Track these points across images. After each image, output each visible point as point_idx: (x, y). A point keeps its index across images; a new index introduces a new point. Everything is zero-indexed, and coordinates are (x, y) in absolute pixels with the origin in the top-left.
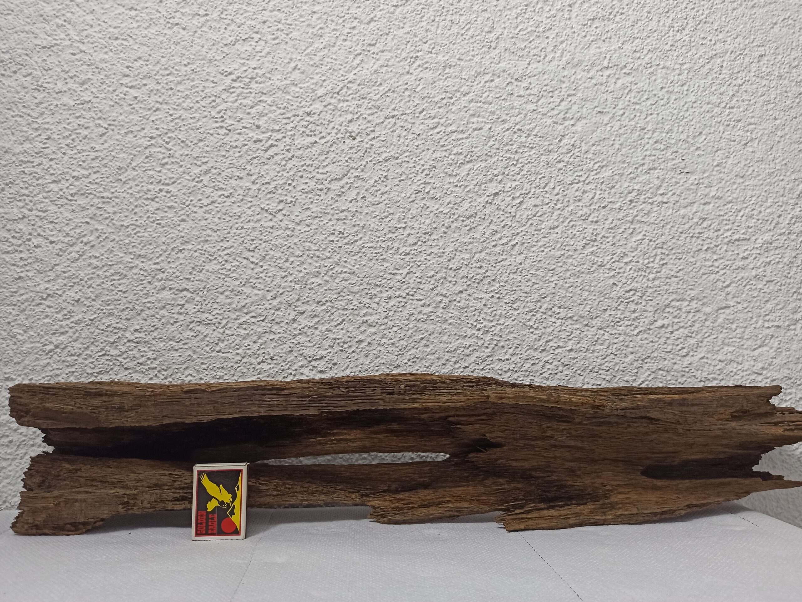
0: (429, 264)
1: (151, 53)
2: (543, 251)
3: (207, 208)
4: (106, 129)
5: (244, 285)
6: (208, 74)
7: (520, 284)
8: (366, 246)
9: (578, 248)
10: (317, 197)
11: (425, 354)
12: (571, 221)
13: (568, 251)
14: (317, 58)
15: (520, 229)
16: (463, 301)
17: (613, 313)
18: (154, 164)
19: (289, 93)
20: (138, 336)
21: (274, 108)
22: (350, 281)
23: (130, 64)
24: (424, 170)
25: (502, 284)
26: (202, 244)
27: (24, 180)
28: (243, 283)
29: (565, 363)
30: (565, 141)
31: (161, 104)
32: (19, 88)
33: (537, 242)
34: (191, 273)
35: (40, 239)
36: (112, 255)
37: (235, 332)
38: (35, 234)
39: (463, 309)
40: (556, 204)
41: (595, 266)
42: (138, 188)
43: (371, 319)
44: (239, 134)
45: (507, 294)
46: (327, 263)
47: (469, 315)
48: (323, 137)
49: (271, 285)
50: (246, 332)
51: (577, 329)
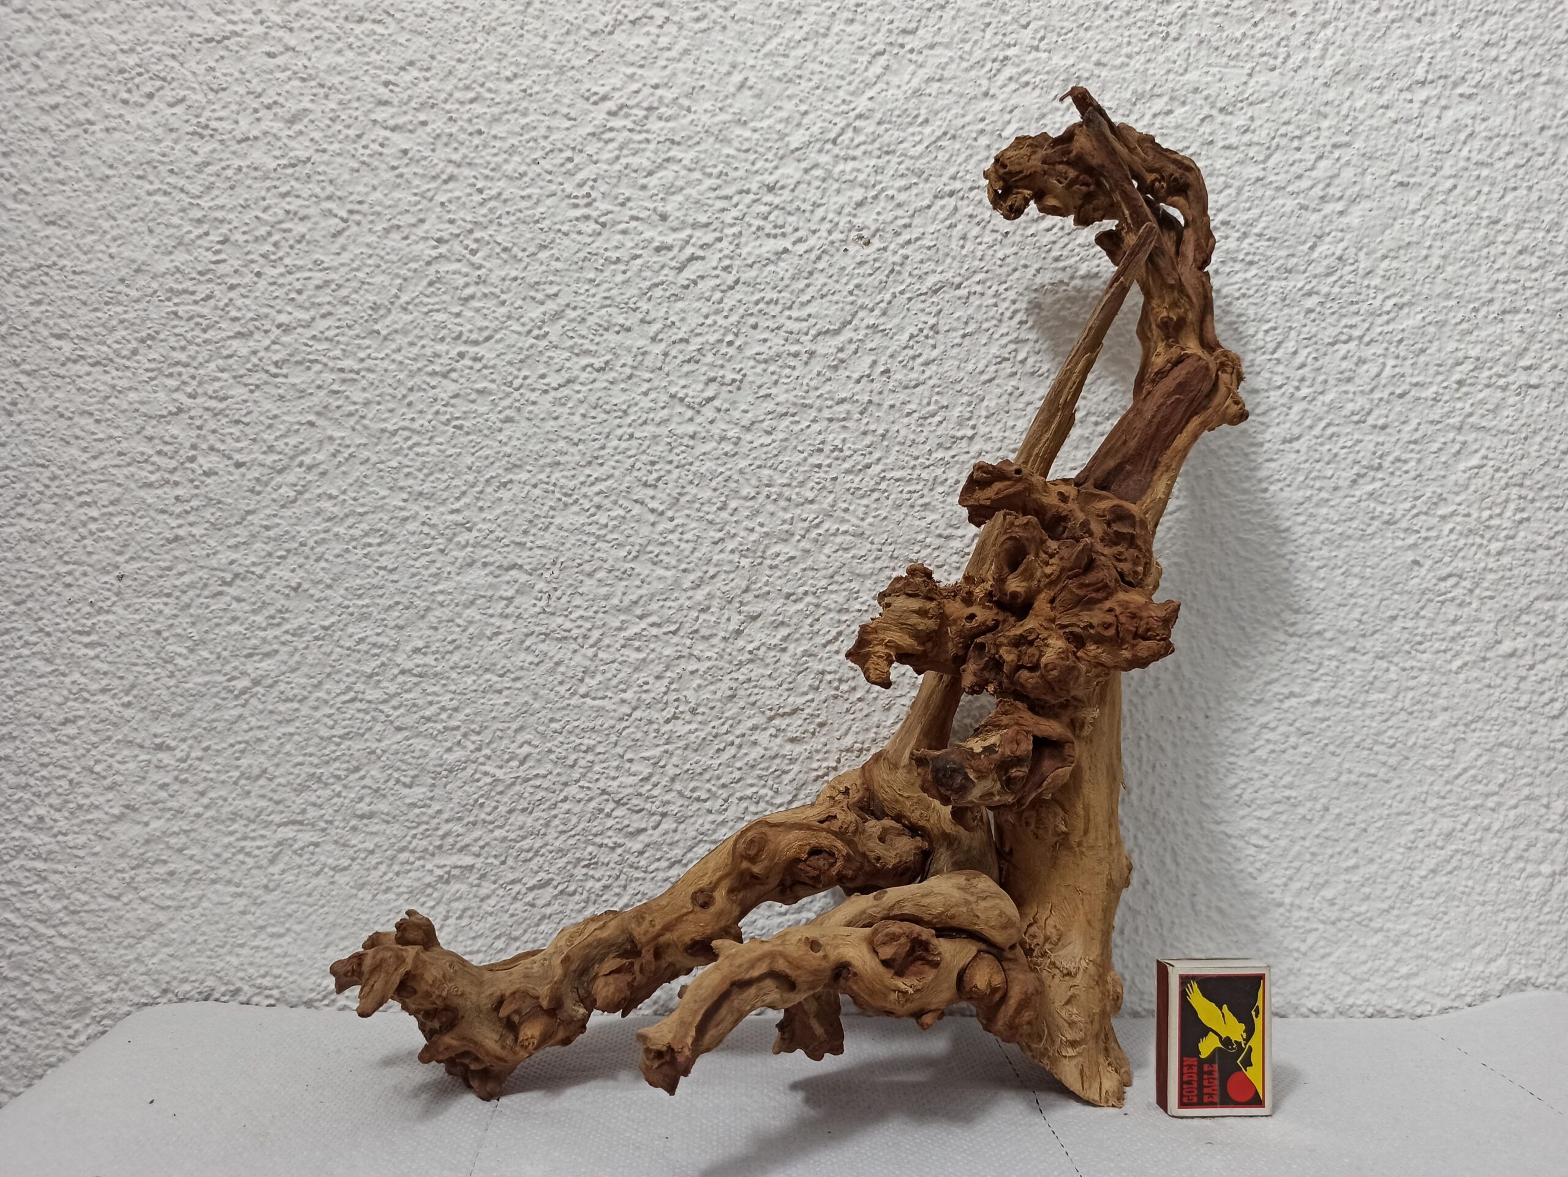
1: (436, 51)
3: (558, 394)
4: (345, 221)
6: (557, 99)
10: (787, 371)
12: (1329, 425)
13: (1320, 489)
14: (790, 63)
17: (1410, 624)
18: (446, 298)
19: (727, 141)
21: (697, 175)
22: (853, 552)
23: (392, 78)
24: (1015, 312)
27: (177, 331)
30: (1322, 249)
31: (459, 166)
32: (159, 132)
34: (525, 532)
35: (214, 458)
38: (204, 446)
40: (1298, 389)
41: (1376, 523)
42: (415, 350)
44: (624, 232)
46: (809, 512)
48: (800, 240)
49: (693, 558)
50: (641, 656)
51: (1331, 658)
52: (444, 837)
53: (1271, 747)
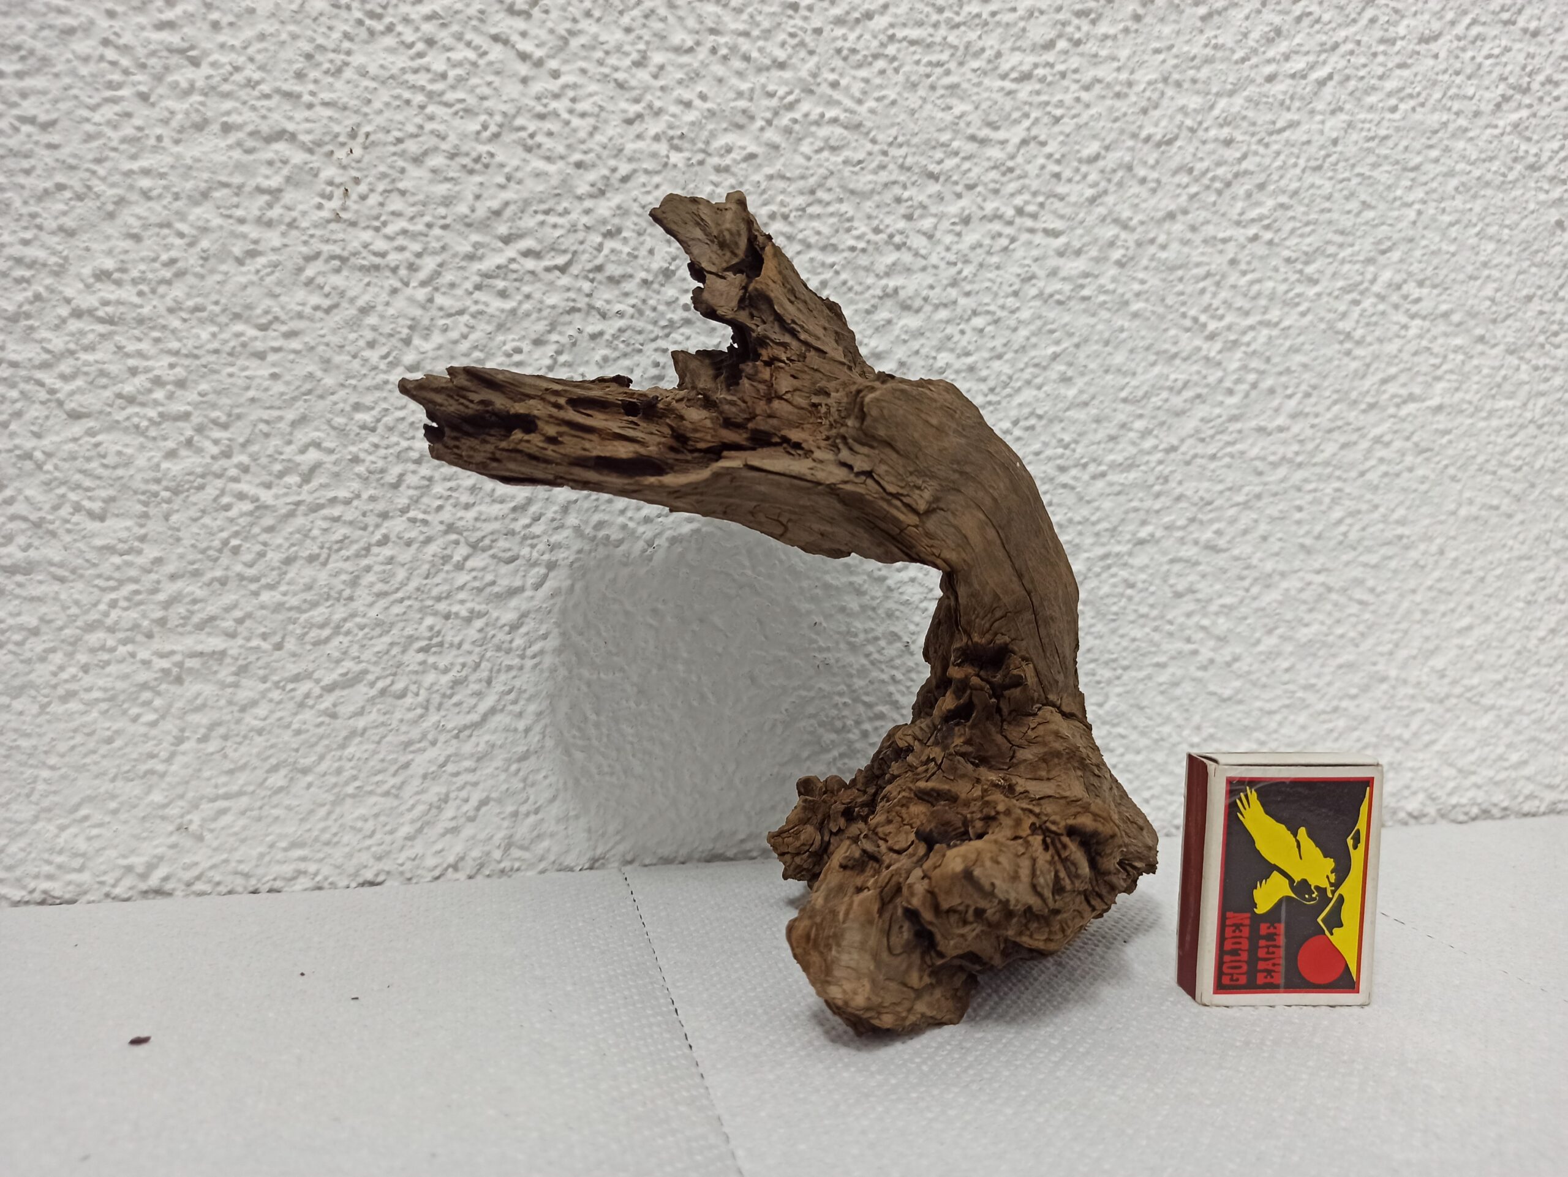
0: (1085, 117)
2: (1394, 109)
5: (496, 136)
7: (1327, 205)
8: (900, 33)
9: (1483, 106)
11: (1061, 405)
13: (1458, 114)
15: (1342, 33)
16: (1175, 246)
17: (1547, 307)
20: (112, 297)
22: (846, 153)
25: (1283, 199)
28: (493, 129)
33: (1381, 78)
37: (468, 302)
39: (1172, 269)
41: (1519, 167)
43: (911, 285)
45: (1293, 231)
46: (778, 83)
47: (1189, 289)
49: (591, 144)
50: (509, 305)
51: (1457, 349)
52: (167, 605)
53: (1383, 468)
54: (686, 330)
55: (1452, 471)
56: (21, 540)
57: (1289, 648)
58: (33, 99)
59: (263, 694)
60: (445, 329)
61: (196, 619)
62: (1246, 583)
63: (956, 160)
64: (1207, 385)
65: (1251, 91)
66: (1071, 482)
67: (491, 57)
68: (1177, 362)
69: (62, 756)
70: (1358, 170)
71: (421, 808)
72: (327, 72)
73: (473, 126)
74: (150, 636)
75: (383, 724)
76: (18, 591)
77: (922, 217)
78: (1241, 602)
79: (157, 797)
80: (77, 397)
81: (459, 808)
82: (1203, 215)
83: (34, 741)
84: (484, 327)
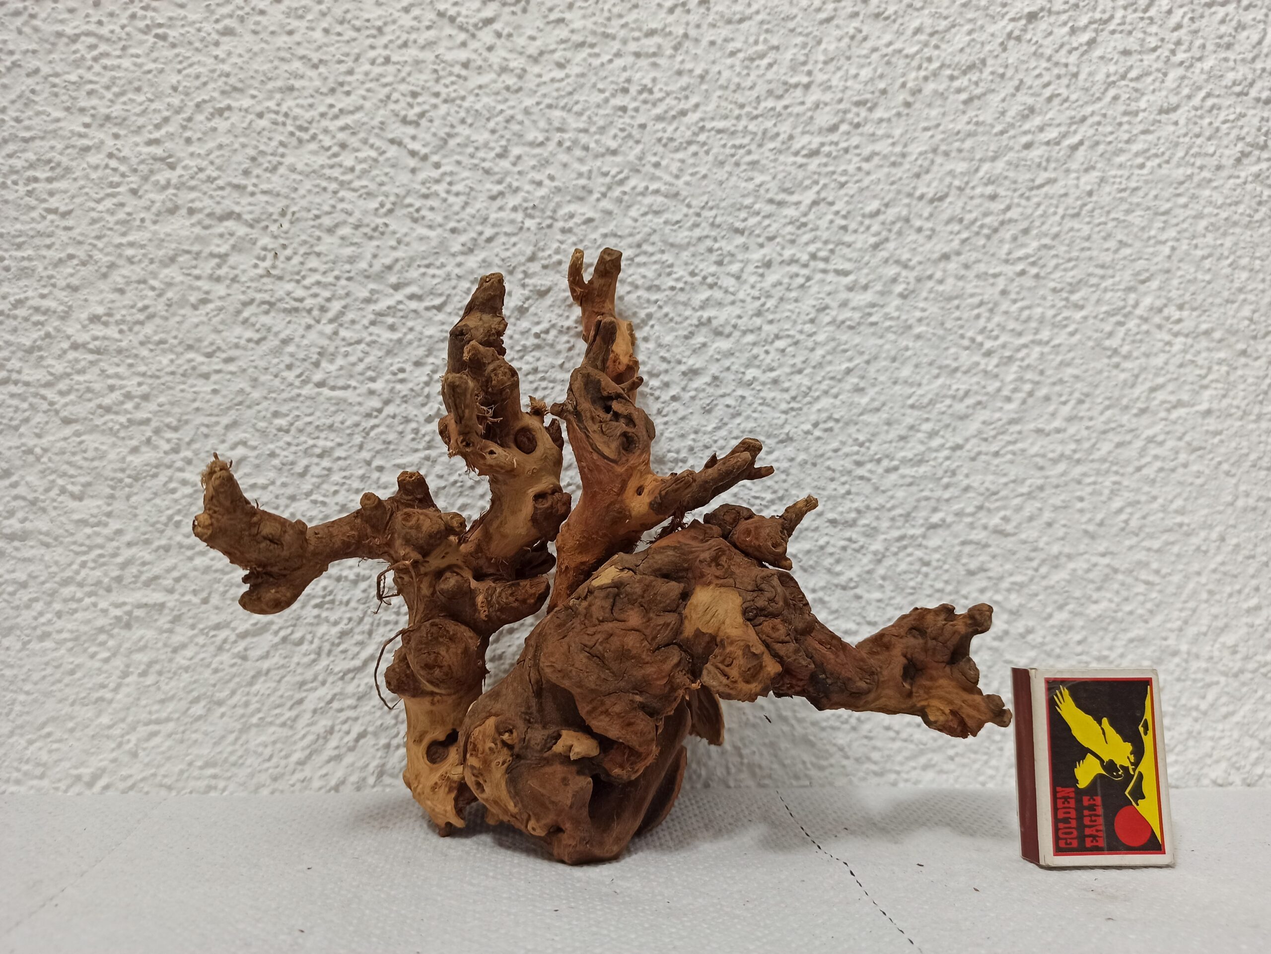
0: (866, 182)
2: (1142, 166)
7: (1087, 244)
8: (709, 125)
9: (1224, 161)
11: (855, 411)
15: (1088, 110)
16: (950, 281)
20: (100, 334)
25: (1046, 241)
26: (278, 96)
28: (388, 206)
29: (1195, 444)
36: (30, 113)
37: (365, 334)
39: (950, 299)
43: (721, 316)
45: (1056, 267)
47: (965, 316)
54: (537, 354)
55: (1225, 467)
56: (20, 515)
57: (1079, 622)
58: (57, 196)
59: (192, 638)
60: (346, 355)
61: (144, 578)
62: (1035, 564)
63: (758, 218)
64: (987, 394)
65: (1011, 156)
66: (867, 475)
67: (388, 155)
68: (959, 375)
69: (36, 684)
70: (1113, 215)
71: (311, 738)
72: (266, 170)
73: (373, 204)
74: (109, 590)
75: (283, 666)
76: (15, 553)
77: (730, 263)
78: (1031, 580)
79: (105, 720)
80: (69, 408)
81: (341, 739)
82: (974, 256)
83: (15, 671)
84: (377, 352)
